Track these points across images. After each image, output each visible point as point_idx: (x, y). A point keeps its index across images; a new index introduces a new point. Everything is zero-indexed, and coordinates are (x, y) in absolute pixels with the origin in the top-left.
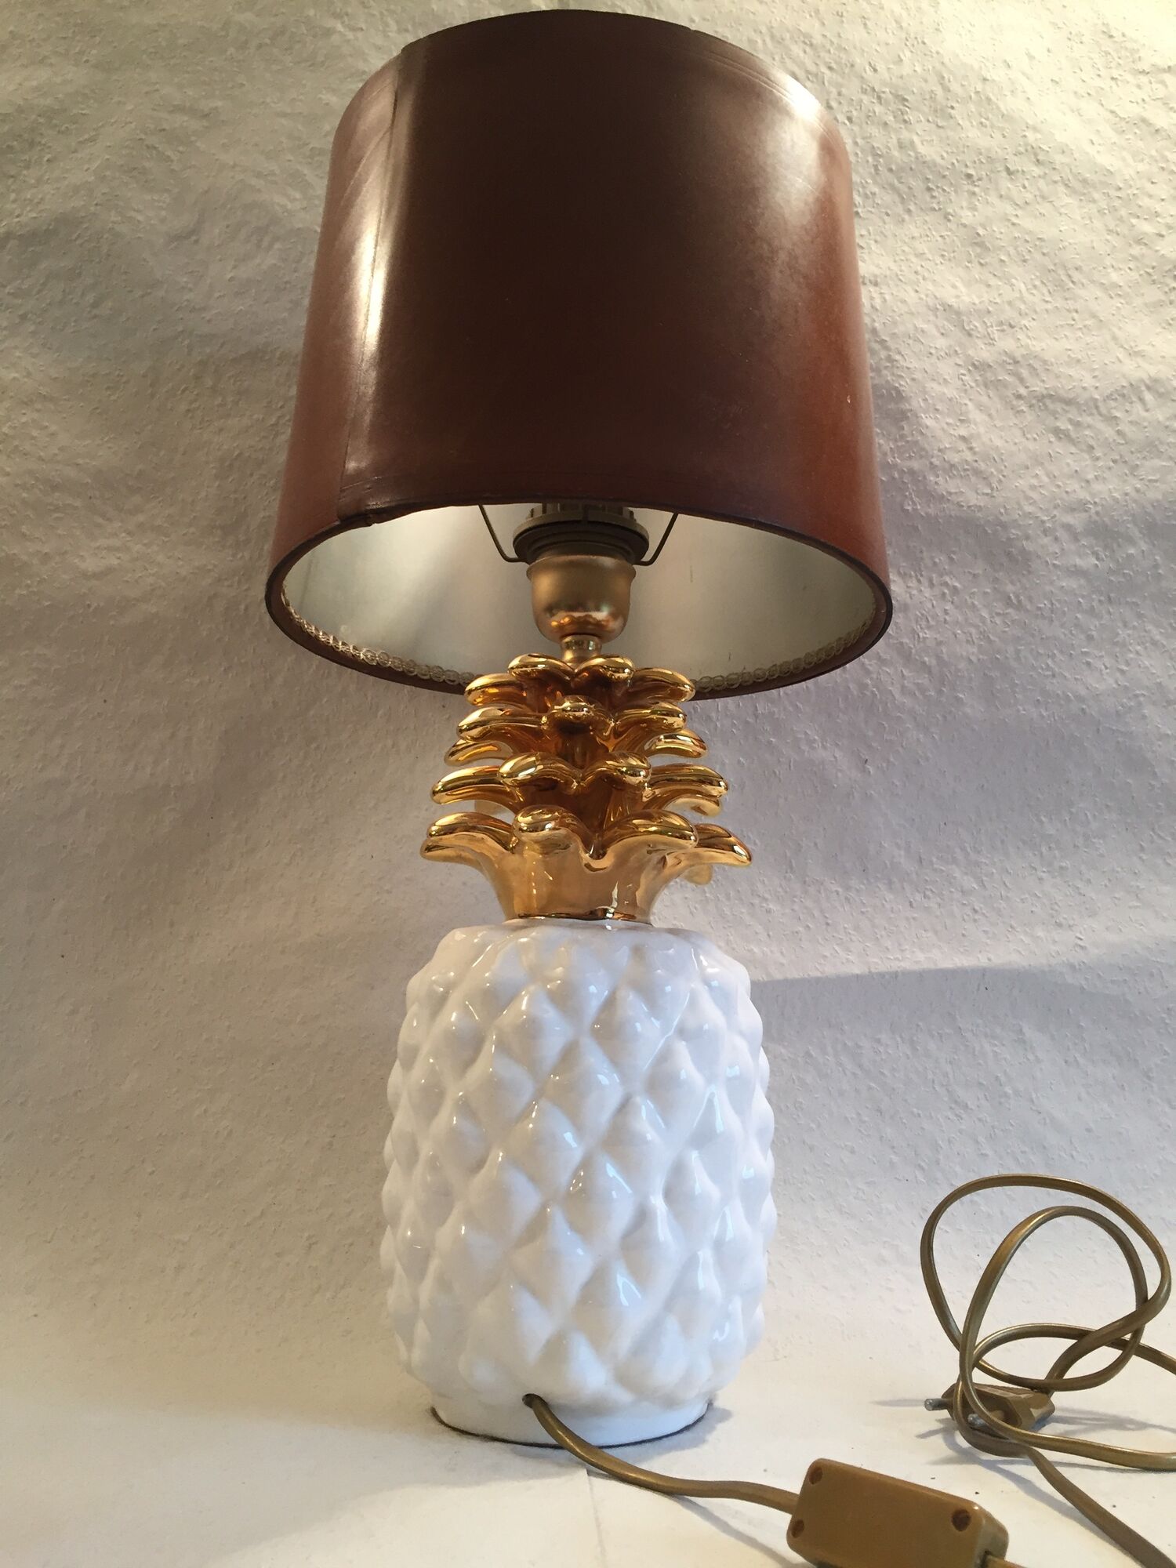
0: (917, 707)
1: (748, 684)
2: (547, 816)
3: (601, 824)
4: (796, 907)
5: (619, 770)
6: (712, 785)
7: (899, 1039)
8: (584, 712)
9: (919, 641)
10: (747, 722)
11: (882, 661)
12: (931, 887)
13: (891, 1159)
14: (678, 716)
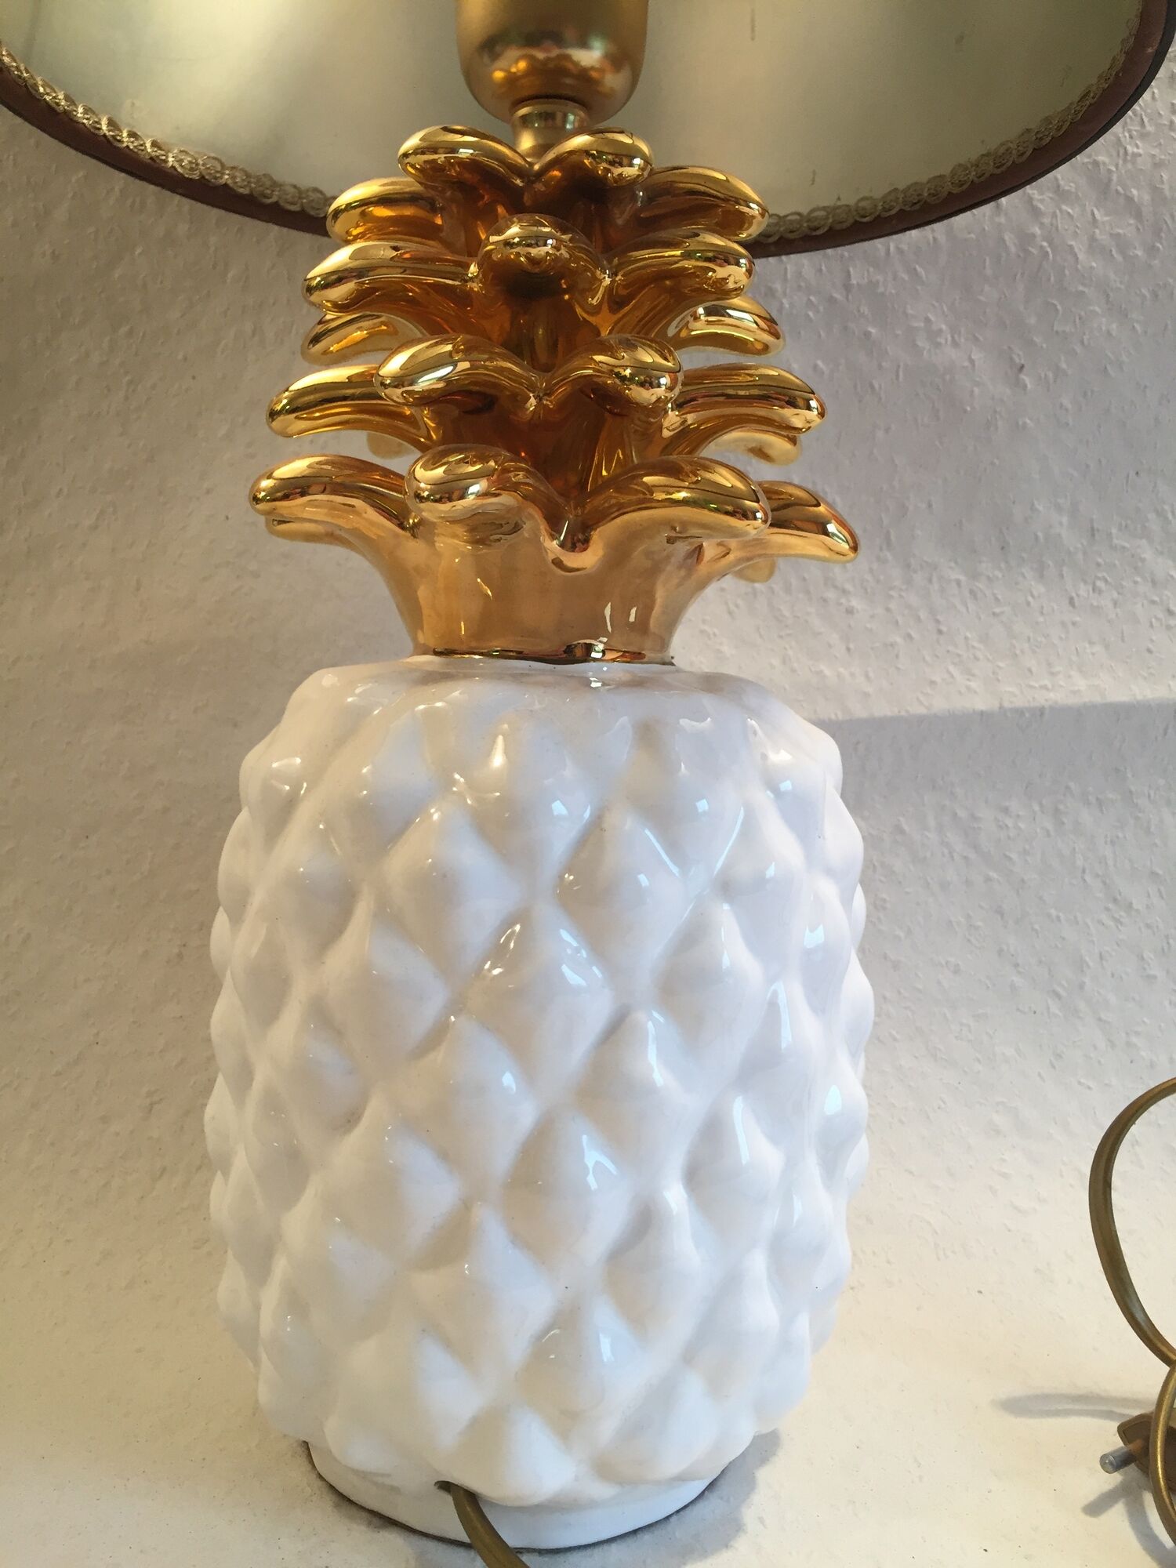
0: (1112, 276)
1: (844, 226)
2: (471, 469)
3: (583, 485)
4: (893, 606)
5: (618, 375)
6: (795, 406)
7: (1036, 808)
8: (548, 249)
9: (1125, 161)
10: (832, 300)
11: (1061, 194)
12: (1105, 574)
13: (1013, 981)
14: (738, 264)
